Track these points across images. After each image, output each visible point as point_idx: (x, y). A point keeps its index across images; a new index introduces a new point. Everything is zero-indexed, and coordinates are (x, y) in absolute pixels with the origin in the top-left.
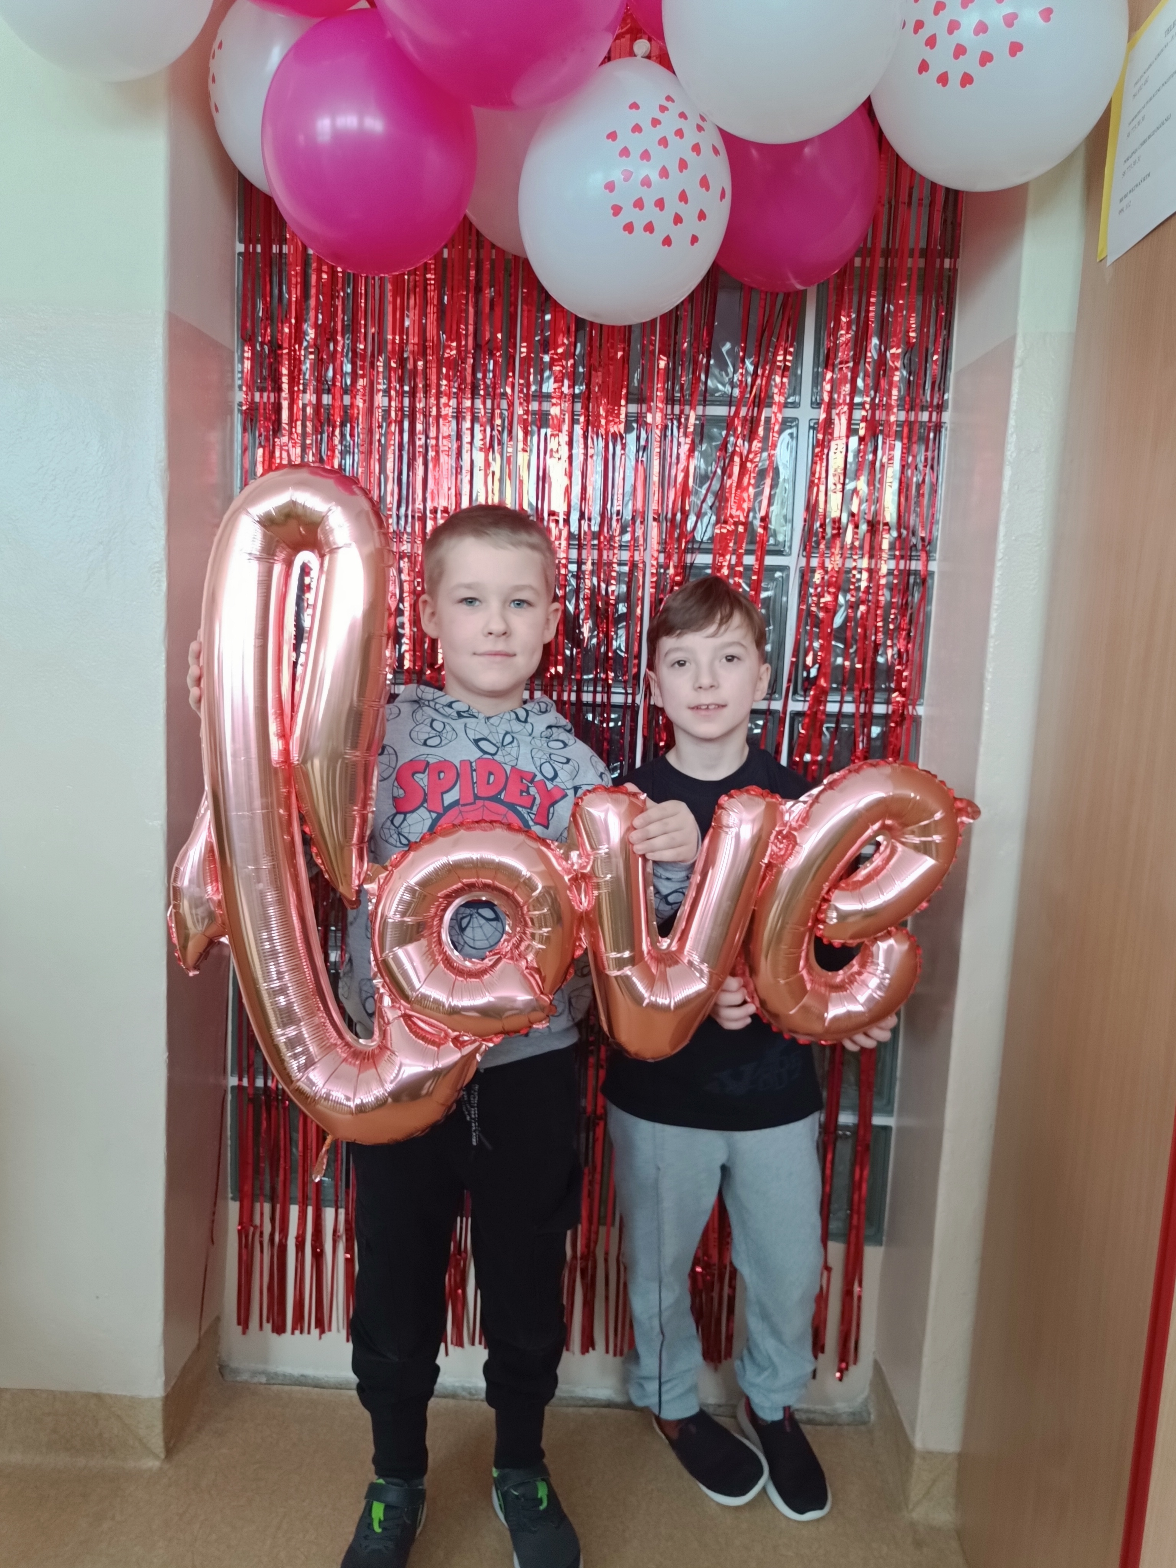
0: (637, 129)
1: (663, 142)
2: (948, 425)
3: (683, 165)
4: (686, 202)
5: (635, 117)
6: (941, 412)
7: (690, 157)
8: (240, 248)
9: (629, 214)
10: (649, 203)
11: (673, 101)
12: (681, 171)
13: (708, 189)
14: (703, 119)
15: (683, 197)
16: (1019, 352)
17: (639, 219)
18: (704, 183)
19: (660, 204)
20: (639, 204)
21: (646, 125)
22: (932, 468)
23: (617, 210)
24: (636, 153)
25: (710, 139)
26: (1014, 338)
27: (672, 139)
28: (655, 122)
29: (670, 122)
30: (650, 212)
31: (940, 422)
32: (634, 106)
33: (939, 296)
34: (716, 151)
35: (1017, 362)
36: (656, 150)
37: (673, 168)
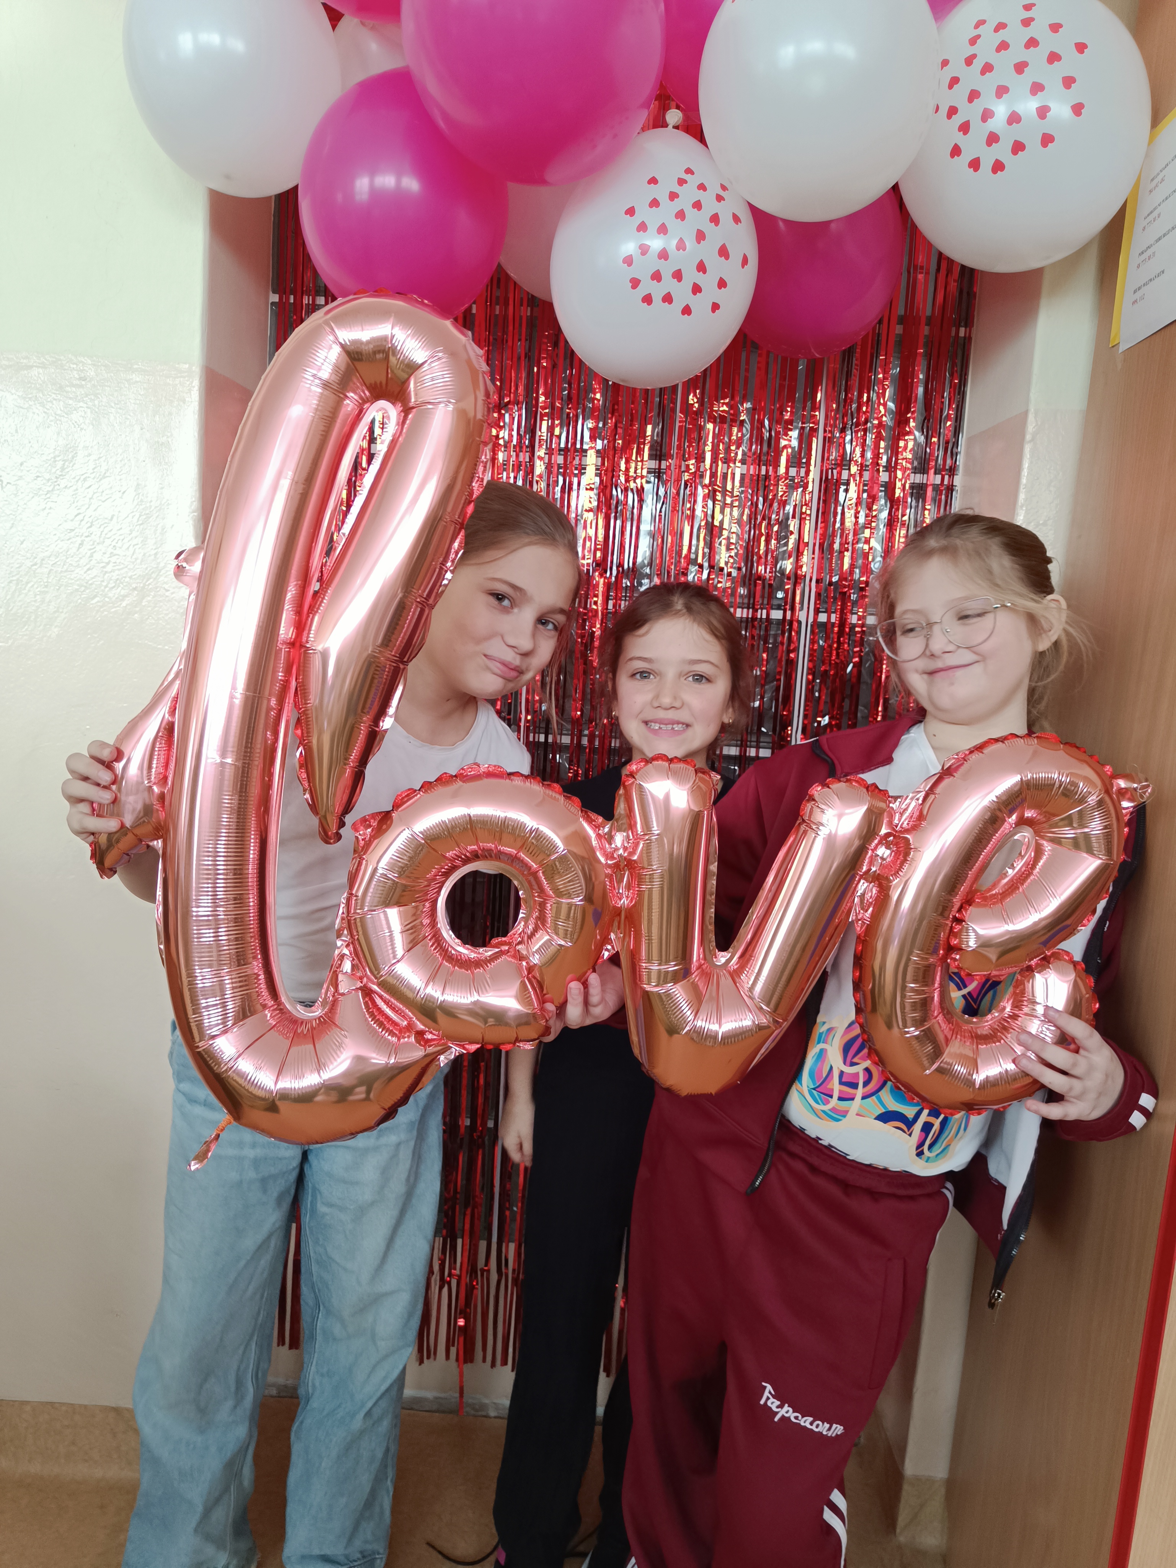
0: (655, 203)
1: (681, 215)
2: (959, 485)
3: (701, 236)
4: (705, 272)
5: (653, 192)
6: (953, 474)
7: (708, 228)
8: (274, 298)
9: (647, 286)
10: (667, 275)
11: (693, 174)
12: (699, 242)
13: (727, 257)
15: (702, 268)
16: (1031, 428)
17: (657, 291)
18: (724, 251)
19: (678, 275)
20: (656, 276)
21: (664, 199)
23: (635, 283)
24: (653, 227)
26: (1026, 413)
28: (673, 196)
29: (688, 194)
30: (668, 284)
31: (952, 485)
32: (653, 181)
33: (954, 365)
35: (1028, 437)
36: (673, 224)
37: (690, 240)
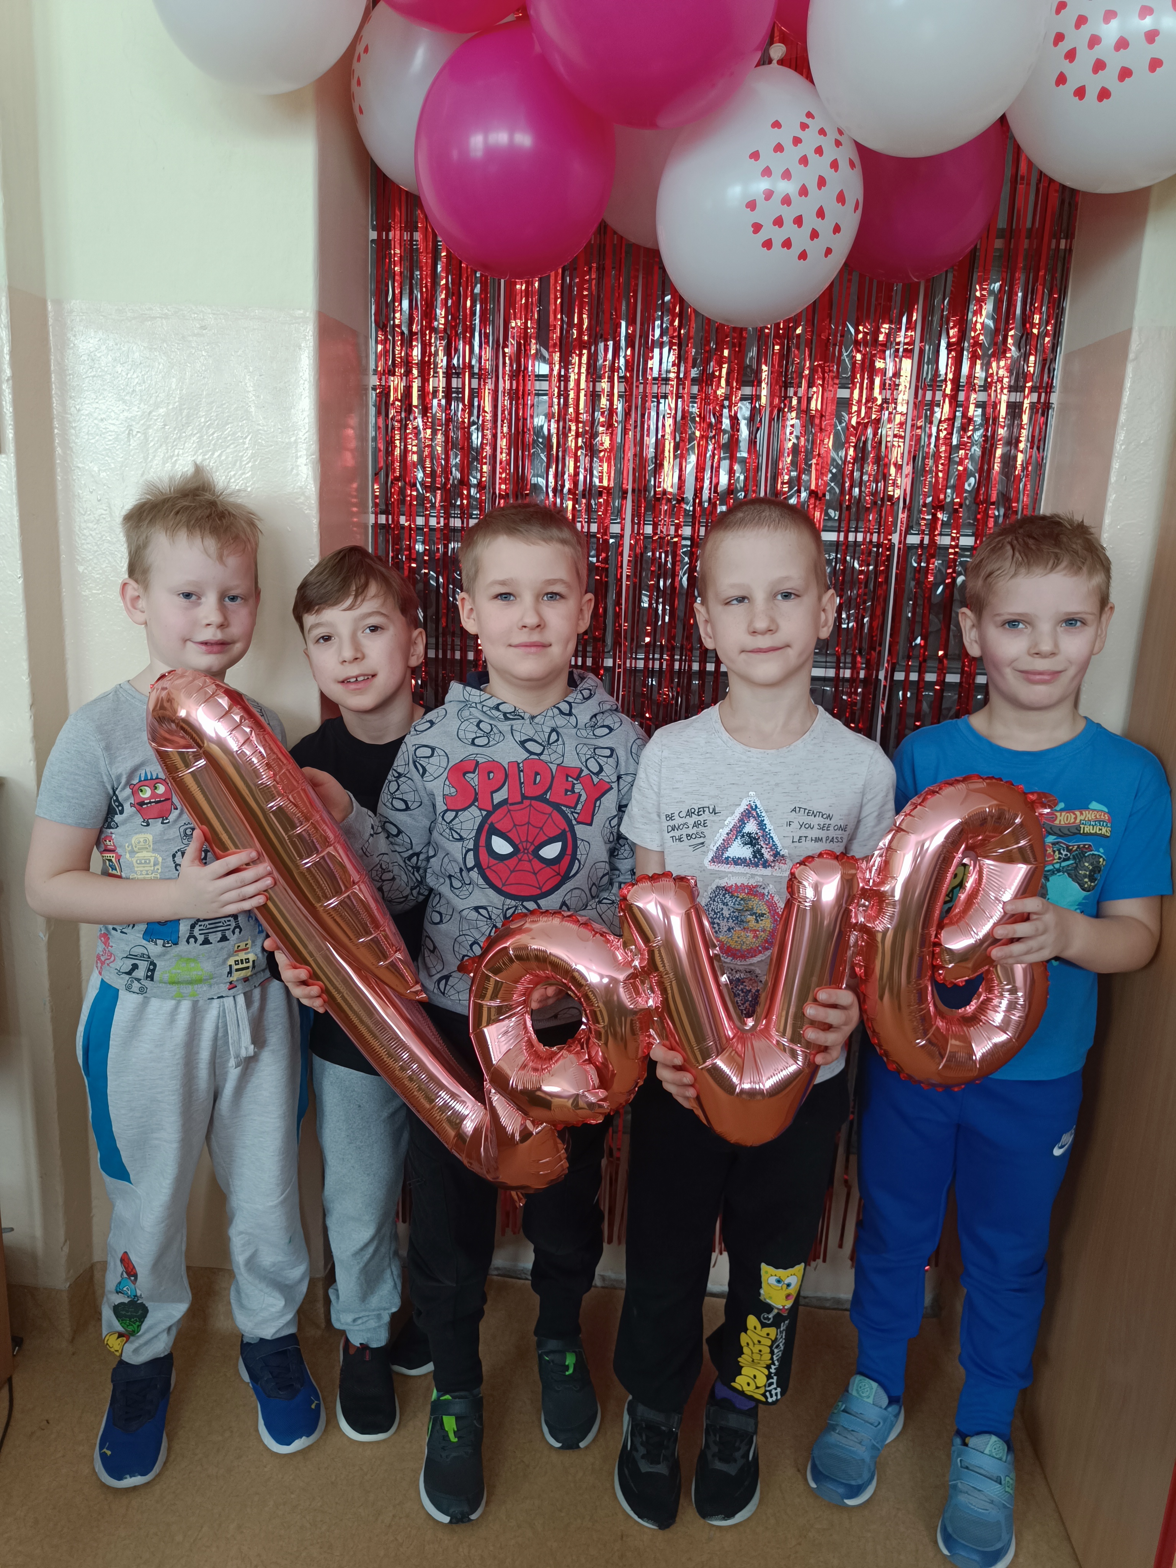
0: (779, 148)
1: (804, 161)
2: (1055, 406)
3: (822, 182)
4: (823, 218)
5: (777, 136)
6: (1050, 392)
7: (828, 173)
8: (373, 235)
9: (769, 231)
10: (788, 221)
11: (813, 117)
12: (820, 188)
13: (843, 204)
14: (841, 132)
15: (821, 213)
16: (1135, 345)
17: (778, 236)
18: (841, 198)
19: (798, 221)
20: (779, 222)
21: (788, 144)
22: (1038, 448)
23: (757, 228)
24: (777, 172)
25: (845, 154)
26: (1129, 331)
27: (812, 157)
28: (797, 141)
29: (810, 139)
30: (789, 229)
31: (1049, 403)
32: (777, 125)
33: (1053, 279)
34: (852, 165)
35: (1131, 356)
36: (797, 170)
37: (812, 186)
